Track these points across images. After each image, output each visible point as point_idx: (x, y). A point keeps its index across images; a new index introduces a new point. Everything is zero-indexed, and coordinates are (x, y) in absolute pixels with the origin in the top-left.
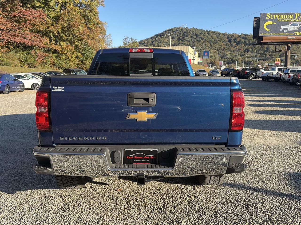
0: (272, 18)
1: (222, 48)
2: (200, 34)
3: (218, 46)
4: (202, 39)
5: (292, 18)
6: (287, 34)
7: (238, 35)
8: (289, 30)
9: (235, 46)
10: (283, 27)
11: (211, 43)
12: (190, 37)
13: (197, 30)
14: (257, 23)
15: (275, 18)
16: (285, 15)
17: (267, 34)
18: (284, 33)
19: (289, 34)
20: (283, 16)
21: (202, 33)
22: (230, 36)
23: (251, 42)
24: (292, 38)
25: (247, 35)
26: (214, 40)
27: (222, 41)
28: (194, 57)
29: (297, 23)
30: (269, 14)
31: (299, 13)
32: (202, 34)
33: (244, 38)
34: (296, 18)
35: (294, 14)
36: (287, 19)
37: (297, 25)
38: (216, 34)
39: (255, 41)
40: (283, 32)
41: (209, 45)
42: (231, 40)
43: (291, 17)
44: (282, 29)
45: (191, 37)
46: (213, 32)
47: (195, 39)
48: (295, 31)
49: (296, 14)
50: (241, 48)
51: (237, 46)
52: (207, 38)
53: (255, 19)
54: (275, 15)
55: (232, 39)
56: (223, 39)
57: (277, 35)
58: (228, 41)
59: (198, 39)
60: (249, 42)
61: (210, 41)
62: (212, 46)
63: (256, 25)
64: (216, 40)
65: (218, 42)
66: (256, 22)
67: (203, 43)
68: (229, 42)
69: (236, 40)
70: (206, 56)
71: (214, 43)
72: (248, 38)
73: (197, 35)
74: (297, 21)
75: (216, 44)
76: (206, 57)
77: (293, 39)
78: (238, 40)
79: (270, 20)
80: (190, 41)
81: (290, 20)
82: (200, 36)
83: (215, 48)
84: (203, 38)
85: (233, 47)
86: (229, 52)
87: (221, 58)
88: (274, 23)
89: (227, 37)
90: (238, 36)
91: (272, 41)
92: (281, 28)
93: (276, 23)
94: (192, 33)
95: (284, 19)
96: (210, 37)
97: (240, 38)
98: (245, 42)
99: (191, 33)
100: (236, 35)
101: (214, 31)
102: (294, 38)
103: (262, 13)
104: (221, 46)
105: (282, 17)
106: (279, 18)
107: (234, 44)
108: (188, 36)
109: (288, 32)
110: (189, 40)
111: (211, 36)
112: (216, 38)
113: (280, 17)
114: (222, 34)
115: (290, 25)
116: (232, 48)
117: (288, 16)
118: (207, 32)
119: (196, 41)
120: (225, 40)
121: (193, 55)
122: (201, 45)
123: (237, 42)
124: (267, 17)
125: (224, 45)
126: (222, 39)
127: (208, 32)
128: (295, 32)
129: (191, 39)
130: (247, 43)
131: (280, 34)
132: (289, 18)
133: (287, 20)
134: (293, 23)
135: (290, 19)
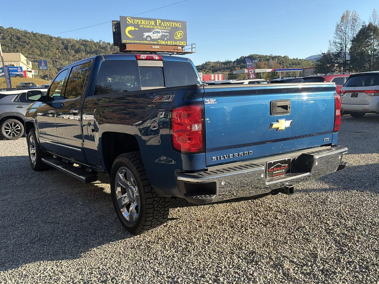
0: (133, 22)
1: (57, 57)
2: (23, 37)
3: (51, 54)
4: (27, 44)
5: (154, 25)
6: (151, 42)
7: (76, 41)
8: (152, 38)
9: (74, 54)
10: (146, 34)
11: (41, 49)
12: (7, 40)
13: (18, 31)
14: (117, 28)
15: (136, 23)
16: (146, 21)
17: (130, 41)
18: (148, 41)
19: (152, 42)
20: (144, 21)
21: (26, 35)
22: (66, 42)
23: (93, 50)
24: (156, 47)
25: (88, 41)
26: (45, 46)
27: (55, 47)
28: (28, 69)
29: (159, 31)
30: (130, 18)
31: (160, 20)
32: (27, 37)
33: (84, 45)
34: (158, 25)
35: (155, 20)
36: (149, 25)
37: (160, 33)
38: (46, 38)
39: (98, 48)
40: (146, 39)
41: (39, 53)
42: (68, 46)
43: (153, 23)
44: (145, 37)
45: (10, 40)
46: (42, 36)
47: (17, 43)
48: (159, 39)
49: (158, 20)
50: (82, 57)
51: (76, 54)
52: (34, 43)
53: (113, 22)
54: (136, 20)
55: (70, 45)
56: (57, 45)
57: (141, 43)
58: (63, 48)
59: (22, 44)
60: (91, 50)
61: (39, 46)
62: (43, 53)
63: (115, 30)
64: (47, 46)
65: (51, 48)
66: (115, 26)
67: (29, 50)
68: (65, 49)
69: (74, 47)
70: (43, 67)
71: (45, 50)
72: (89, 44)
73: (18, 38)
74: (159, 28)
75: (48, 51)
76: (44, 69)
77: (157, 49)
78: (77, 47)
79: (131, 25)
80: (10, 46)
81: (152, 27)
82: (23, 40)
83: (48, 56)
84: (29, 43)
85: (71, 55)
86: (68, 62)
87: (57, 70)
88: (136, 29)
89: (62, 42)
90: (76, 43)
91: (137, 50)
92: (144, 35)
93: (138, 29)
94: (11, 34)
95: (146, 25)
96: (39, 42)
97: (79, 45)
98: (86, 50)
99: (9, 34)
100: (73, 40)
101: (44, 34)
102: (158, 47)
103: (122, 16)
104: (56, 54)
105: (144, 23)
106: (141, 24)
107: (73, 52)
108: (5, 39)
109: (152, 40)
110: (8, 44)
111: (39, 40)
112: (47, 43)
113: (141, 22)
114: (55, 38)
115: (152, 32)
116: (70, 57)
117: (149, 22)
118: (33, 34)
119: (19, 47)
120: (59, 47)
121: (26, 65)
122: (26, 52)
123: (76, 49)
124: (128, 21)
125: (59, 53)
126: (55, 45)
127: (35, 35)
128: (159, 41)
129: (11, 43)
130: (89, 51)
131: (144, 42)
132: (150, 24)
133: (149, 27)
134: (155, 30)
135: (152, 25)
